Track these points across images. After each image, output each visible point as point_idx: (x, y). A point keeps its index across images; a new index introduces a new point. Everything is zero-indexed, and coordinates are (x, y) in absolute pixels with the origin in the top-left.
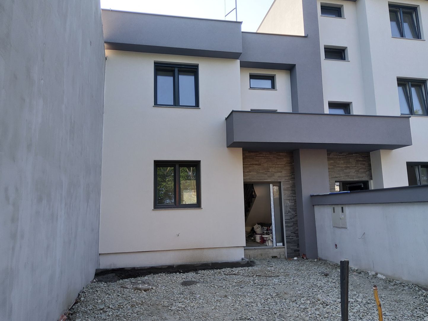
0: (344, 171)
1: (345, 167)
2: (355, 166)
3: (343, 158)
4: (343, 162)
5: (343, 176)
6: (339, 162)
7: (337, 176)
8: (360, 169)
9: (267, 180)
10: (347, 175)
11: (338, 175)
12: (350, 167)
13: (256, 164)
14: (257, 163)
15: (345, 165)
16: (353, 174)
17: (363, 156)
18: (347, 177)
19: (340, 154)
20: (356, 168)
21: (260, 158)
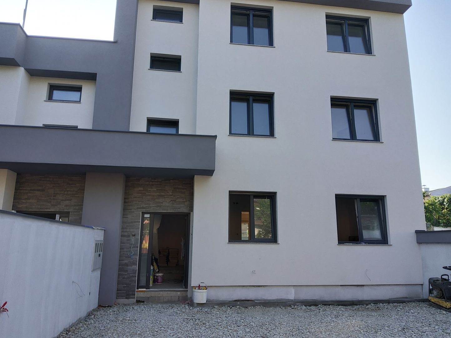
0: (156, 200)
1: (157, 195)
2: (171, 195)
3: (157, 185)
4: (156, 190)
5: (154, 207)
6: (149, 189)
7: (145, 206)
8: (178, 198)
9: (49, 209)
10: (159, 205)
11: (147, 206)
12: (164, 195)
13: (38, 190)
14: (39, 188)
15: (158, 194)
16: (167, 204)
17: (184, 182)
18: (158, 208)
19: (153, 180)
20: (172, 197)
21: (45, 182)
